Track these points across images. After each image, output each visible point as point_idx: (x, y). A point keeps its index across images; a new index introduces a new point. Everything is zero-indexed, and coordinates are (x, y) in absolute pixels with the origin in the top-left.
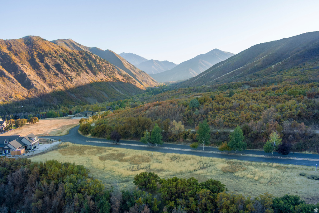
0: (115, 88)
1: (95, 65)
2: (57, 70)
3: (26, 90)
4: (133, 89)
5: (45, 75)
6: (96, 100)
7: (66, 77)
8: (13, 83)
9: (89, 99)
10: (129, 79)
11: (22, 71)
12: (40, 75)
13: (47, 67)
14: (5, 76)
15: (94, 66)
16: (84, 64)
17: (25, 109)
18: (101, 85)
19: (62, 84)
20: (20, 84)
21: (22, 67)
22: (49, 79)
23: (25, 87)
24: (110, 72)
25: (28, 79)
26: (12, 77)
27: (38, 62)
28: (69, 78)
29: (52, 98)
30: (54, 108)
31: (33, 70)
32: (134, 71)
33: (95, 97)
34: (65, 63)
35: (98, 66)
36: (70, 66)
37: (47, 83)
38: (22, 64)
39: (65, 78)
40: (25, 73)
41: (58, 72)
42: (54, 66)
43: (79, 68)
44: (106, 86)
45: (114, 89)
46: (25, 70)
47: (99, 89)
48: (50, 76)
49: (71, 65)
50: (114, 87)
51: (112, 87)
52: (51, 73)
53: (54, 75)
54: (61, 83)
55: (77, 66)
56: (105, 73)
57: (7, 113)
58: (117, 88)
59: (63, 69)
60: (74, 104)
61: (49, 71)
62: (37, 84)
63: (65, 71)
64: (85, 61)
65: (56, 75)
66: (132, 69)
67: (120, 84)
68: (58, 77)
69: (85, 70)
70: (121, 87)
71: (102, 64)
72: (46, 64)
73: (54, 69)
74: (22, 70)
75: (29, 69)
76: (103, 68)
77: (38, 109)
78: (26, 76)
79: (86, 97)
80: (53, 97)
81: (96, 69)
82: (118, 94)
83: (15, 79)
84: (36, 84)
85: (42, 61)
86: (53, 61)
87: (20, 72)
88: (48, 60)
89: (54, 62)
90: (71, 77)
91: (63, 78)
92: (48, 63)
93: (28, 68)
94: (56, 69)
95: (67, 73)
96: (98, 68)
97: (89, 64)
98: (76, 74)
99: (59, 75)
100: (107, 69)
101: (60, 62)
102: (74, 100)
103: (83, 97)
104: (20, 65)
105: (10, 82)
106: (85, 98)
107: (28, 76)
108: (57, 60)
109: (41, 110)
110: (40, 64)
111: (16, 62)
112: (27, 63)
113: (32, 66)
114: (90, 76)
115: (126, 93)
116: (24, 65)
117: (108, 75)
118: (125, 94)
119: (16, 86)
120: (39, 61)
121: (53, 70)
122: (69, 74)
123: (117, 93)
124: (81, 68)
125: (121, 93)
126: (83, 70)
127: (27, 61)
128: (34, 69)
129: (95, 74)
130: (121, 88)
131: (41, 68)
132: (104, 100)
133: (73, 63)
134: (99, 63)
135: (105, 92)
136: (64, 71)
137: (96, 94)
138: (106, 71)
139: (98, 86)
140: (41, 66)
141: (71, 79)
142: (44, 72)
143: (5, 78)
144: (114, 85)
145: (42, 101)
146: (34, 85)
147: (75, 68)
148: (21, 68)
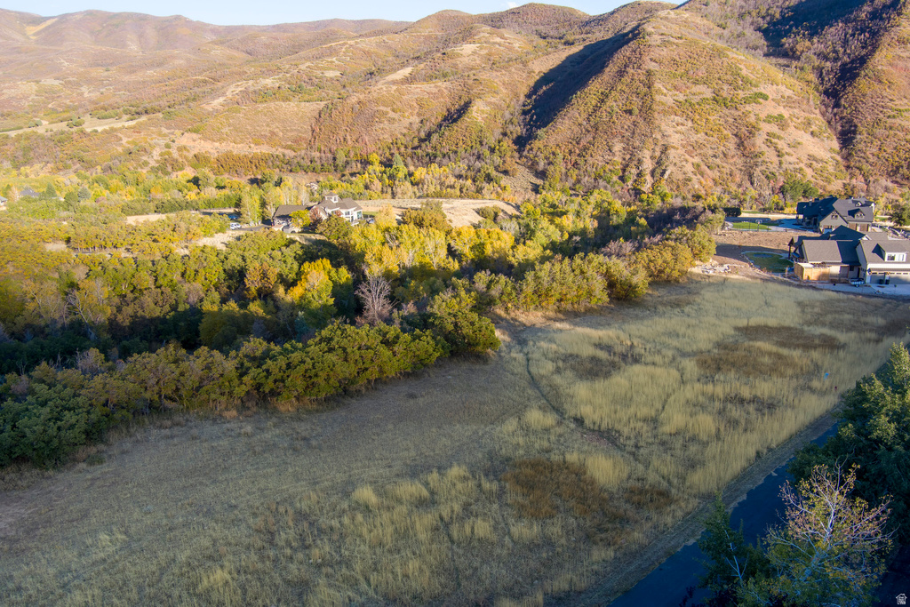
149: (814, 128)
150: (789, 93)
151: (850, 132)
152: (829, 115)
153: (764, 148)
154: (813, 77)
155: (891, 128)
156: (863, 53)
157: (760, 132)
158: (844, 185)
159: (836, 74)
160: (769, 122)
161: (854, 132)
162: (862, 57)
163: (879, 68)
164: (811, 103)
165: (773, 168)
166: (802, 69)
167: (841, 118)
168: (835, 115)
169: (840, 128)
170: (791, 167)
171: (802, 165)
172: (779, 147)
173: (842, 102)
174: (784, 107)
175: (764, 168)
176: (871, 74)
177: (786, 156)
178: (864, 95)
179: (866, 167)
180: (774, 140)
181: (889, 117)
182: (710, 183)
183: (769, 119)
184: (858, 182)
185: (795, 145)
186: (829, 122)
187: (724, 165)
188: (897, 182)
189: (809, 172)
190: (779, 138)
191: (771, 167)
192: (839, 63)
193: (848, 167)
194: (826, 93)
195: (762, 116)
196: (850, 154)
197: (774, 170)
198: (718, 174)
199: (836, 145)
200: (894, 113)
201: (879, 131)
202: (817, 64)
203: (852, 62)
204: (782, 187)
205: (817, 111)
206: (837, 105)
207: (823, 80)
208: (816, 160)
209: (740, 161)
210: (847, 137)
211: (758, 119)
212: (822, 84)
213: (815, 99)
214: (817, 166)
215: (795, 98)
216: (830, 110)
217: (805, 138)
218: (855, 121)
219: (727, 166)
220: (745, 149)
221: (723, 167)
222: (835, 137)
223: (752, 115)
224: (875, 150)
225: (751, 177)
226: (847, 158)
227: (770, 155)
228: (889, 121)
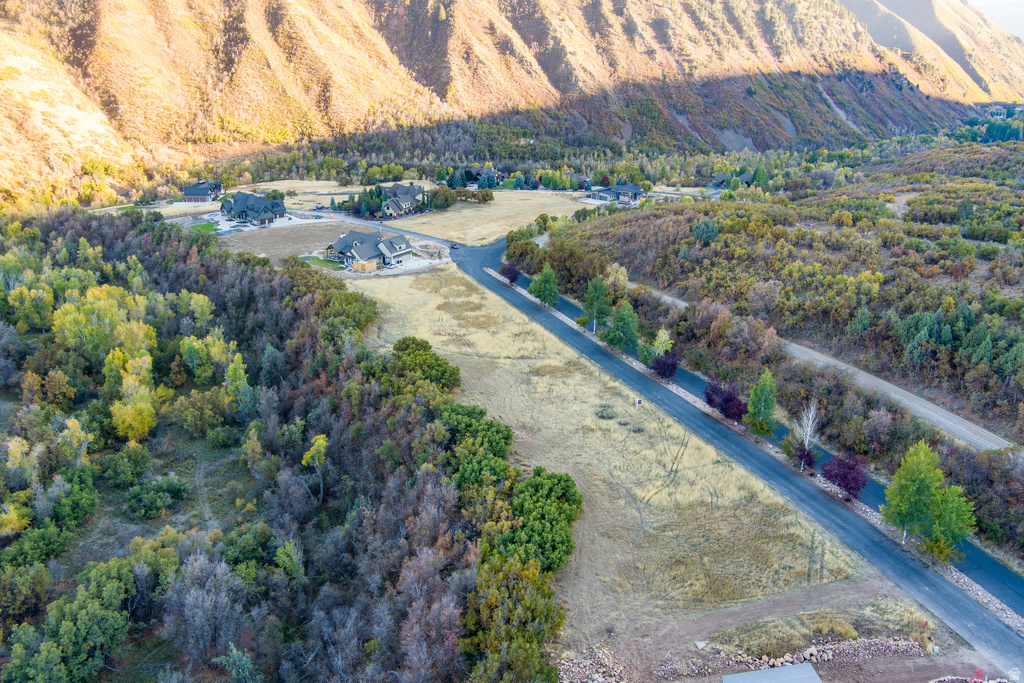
0: (833, 105)
1: (790, 21)
2: (655, 37)
3: (558, 95)
4: (910, 111)
5: (618, 53)
6: (749, 140)
7: (677, 62)
8: (529, 73)
9: (728, 137)
10: (922, 69)
11: (557, 41)
12: (605, 51)
13: (630, 29)
14: (513, 53)
15: (785, 27)
16: (749, 21)
17: (535, 149)
18: (786, 92)
19: (660, 83)
20: (544, 78)
21: (558, 29)
22: (626, 67)
23: (556, 86)
24: (838, 45)
25: (568, 64)
26: (529, 55)
27: (607, 12)
28: (686, 65)
29: (620, 122)
30: (614, 152)
31: (589, 37)
32: (971, 35)
33: (750, 130)
34: (685, 17)
35: (797, 27)
36: (700, 25)
37: (619, 77)
38: (563, 20)
39: (674, 65)
40: (564, 47)
41: (655, 46)
42: (651, 25)
43: (726, 32)
44: (802, 97)
45: (829, 107)
46: (568, 37)
47: (772, 106)
48: (630, 58)
49: (704, 23)
50: (830, 101)
51: (824, 101)
52: (635, 47)
53: (645, 53)
54: (659, 80)
55: (723, 27)
56: (816, 49)
57: (488, 156)
58: (841, 105)
59: (675, 34)
60: (674, 146)
61: (632, 40)
62: (588, 78)
63: (677, 42)
64: (757, 8)
65: (651, 53)
66: (963, 28)
67: (861, 91)
68: (654, 59)
69: (749, 37)
70: (860, 102)
71: (815, 17)
72: (627, 20)
73: (648, 34)
74: (559, 37)
75: (580, 34)
76: (815, 33)
77: (567, 155)
78: (566, 54)
79: (721, 129)
80: (623, 120)
81: (788, 35)
82: (835, 126)
83: (535, 63)
84: (585, 78)
85: (619, 12)
86: (649, 10)
87: (552, 42)
88: (636, 8)
89: (653, 12)
90: (690, 61)
91: (668, 63)
92: (634, 16)
93: (575, 31)
94: (654, 34)
95: (682, 50)
96: (795, 32)
97: (768, 18)
98: (709, 52)
99: (657, 56)
100: (829, 35)
101: (670, 13)
102: (680, 134)
103: (710, 128)
104: (554, 22)
105: (523, 71)
106: (714, 131)
107: (569, 56)
108: (662, 6)
109: (575, 155)
110: (613, 18)
111: (547, 13)
112: (578, 15)
113: (588, 23)
114: (757, 60)
115: (868, 126)
116: (568, 22)
117: (825, 59)
118: (864, 130)
119: (535, 83)
120: (612, 9)
121: (643, 38)
122: (688, 53)
123: (833, 124)
124: (734, 32)
125: (850, 123)
126: (741, 38)
127: (580, 9)
128: (593, 35)
129: (777, 52)
130: (859, 108)
131: (612, 31)
132: (774, 144)
133: (712, 16)
134: (803, 17)
135: (790, 115)
136: (675, 43)
137: (756, 123)
138: (821, 44)
139: (774, 96)
140: (610, 26)
141: (691, 68)
142: (618, 42)
143: (512, 59)
144: (832, 94)
145: (589, 128)
146: (580, 84)
147: (714, 34)
148: (555, 31)
149: (77, 102)
150: (35, 64)
151: (111, 103)
152: (83, 85)
153: (46, 129)
154: (45, 43)
155: (146, 97)
156: (87, 18)
157: (34, 112)
158: (133, 157)
159: (70, 41)
160: (37, 100)
161: (115, 102)
162: (88, 23)
163: (112, 35)
164: (61, 73)
165: (66, 149)
166: (29, 33)
167: (97, 89)
168: (89, 85)
169: (99, 99)
170: (82, 146)
171: (89, 143)
172: (59, 125)
173: (90, 70)
174: (39, 80)
175: (56, 150)
176: (107, 43)
177: (71, 135)
178: (109, 64)
179: (142, 137)
180: (52, 120)
181: (140, 85)
182: (9, 175)
183: (35, 96)
184: (140, 152)
185: (72, 122)
186: (86, 93)
187: (13, 151)
188: (172, 148)
189: (97, 148)
190: (55, 116)
191: (63, 148)
192: (67, 29)
193: (125, 138)
194: (67, 60)
195: (27, 93)
196: (121, 125)
197: (68, 152)
198: (12, 163)
199: (102, 116)
200: (142, 82)
201: (137, 100)
202: (43, 28)
203: (80, 27)
204: (83, 168)
205: (68, 82)
206: (86, 75)
207: (58, 47)
208: (96, 135)
209: (28, 146)
210: (110, 106)
211: (24, 97)
212: (58, 50)
213: (62, 69)
214: (102, 141)
215: (44, 69)
216: (80, 79)
217: (76, 113)
218: (112, 91)
219: (18, 153)
220: (27, 132)
221: (13, 155)
222: (97, 109)
223: (15, 93)
224: (142, 119)
225: (47, 161)
226: (120, 128)
227: (55, 136)
228: (142, 89)
